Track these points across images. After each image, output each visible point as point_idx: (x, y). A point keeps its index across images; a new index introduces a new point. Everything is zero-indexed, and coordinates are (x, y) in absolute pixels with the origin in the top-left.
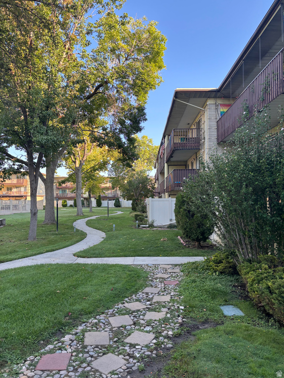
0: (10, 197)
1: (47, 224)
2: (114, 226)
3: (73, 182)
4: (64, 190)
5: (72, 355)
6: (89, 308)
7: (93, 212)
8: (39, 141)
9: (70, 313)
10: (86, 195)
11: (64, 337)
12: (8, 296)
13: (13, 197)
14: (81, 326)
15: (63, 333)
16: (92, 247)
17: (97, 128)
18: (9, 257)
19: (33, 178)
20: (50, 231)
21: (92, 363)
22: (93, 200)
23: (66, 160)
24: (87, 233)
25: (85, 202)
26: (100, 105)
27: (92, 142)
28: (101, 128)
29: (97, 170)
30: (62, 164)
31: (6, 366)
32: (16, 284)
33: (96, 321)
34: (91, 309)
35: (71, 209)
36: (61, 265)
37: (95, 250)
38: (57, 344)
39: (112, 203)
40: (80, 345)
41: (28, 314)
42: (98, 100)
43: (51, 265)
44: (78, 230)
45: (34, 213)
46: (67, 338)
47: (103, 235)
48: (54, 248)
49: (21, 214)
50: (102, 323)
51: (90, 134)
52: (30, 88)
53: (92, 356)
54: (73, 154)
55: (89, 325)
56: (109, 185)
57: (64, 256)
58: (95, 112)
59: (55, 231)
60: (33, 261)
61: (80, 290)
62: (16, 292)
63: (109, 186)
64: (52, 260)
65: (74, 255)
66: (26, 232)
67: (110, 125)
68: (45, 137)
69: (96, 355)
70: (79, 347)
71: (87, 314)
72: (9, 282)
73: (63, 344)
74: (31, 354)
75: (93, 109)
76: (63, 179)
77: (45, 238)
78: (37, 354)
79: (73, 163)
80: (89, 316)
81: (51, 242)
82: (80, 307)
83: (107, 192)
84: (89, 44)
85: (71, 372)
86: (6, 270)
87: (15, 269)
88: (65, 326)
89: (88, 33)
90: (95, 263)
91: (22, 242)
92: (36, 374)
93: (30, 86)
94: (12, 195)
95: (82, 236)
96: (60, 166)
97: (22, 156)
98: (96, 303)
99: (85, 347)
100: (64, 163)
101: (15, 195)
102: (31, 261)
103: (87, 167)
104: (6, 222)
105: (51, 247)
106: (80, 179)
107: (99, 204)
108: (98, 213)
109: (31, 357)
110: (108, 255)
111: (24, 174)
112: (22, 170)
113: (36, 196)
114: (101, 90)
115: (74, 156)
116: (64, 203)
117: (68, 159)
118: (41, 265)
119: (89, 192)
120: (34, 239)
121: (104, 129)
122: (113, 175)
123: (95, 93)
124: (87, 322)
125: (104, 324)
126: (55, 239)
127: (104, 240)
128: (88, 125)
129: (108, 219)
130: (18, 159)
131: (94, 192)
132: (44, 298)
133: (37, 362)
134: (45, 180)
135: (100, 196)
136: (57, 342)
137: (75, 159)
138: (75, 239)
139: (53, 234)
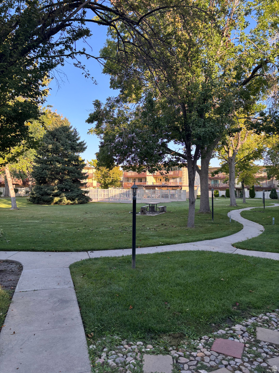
0: (168, 187)
1: (202, 213)
2: (274, 219)
3: (226, 172)
4: (216, 180)
5: (245, 346)
6: (257, 302)
7: (247, 203)
8: (198, 134)
9: (238, 304)
10: (239, 186)
11: (234, 326)
12: (179, 275)
13: (170, 187)
14: (250, 319)
15: (233, 322)
16: (250, 240)
17: (253, 114)
18: (174, 240)
19: (191, 170)
20: (206, 220)
21: (268, 360)
22: (246, 190)
23: (219, 151)
24: (243, 224)
25: (237, 193)
26: (257, 89)
27: (249, 129)
28: (258, 113)
29: (251, 158)
30: (215, 155)
31: (184, 339)
32: (183, 265)
33: (266, 318)
34: (260, 304)
35: (223, 200)
36: (222, 253)
37: (255, 242)
38: (228, 330)
39: (268, 194)
40: (252, 338)
41: (197, 295)
42: (255, 84)
43: (211, 252)
44: (233, 221)
45: (192, 203)
46: (238, 327)
47: (261, 228)
48: (212, 237)
49: (178, 203)
50: (274, 321)
51: (245, 122)
52: (188, 84)
53: (267, 353)
54: (227, 144)
55: (259, 320)
56: (264, 174)
57: (223, 245)
58: (252, 97)
59: (211, 220)
60: (195, 247)
61: (244, 281)
62: (184, 273)
63: (265, 176)
64: (212, 248)
65: (233, 245)
66: (184, 219)
67: (270, 109)
68: (203, 130)
69: (271, 353)
70: (252, 340)
71: (255, 308)
72: (177, 263)
73: (234, 332)
74: (205, 334)
75: (249, 95)
76: (216, 170)
77: (202, 226)
78: (211, 335)
79: (226, 153)
80: (259, 310)
81: (209, 231)
82: (248, 300)
83: (261, 183)
84: (247, 25)
85: (246, 362)
86: (173, 252)
87: (180, 252)
88: (234, 315)
89: (246, 14)
90: (257, 256)
91: (183, 228)
92: (212, 354)
93: (189, 82)
94: (170, 185)
95: (239, 227)
96: (213, 157)
97: (180, 149)
98: (265, 300)
99: (259, 342)
100: (217, 154)
101: (172, 185)
102: (192, 246)
103: (241, 156)
104: (167, 209)
105: (208, 236)
106: (233, 170)
107: (252, 195)
108: (252, 204)
109: (205, 336)
110: (271, 250)
111: (181, 166)
112: (179, 162)
113: (194, 186)
114: (258, 72)
115: (227, 145)
116: (216, 193)
117: (221, 149)
118: (202, 251)
119: (243, 182)
120: (193, 226)
121: (262, 114)
122: (270, 164)
123: (252, 76)
124: (257, 317)
125: (276, 323)
126: (212, 228)
127: (263, 233)
128: (244, 112)
129: (264, 211)
130: (176, 152)
131: (247, 182)
132: (210, 283)
133: (212, 343)
134: (200, 170)
135: (253, 186)
136: (228, 329)
137: (229, 149)
138: (231, 230)
139: (209, 223)
